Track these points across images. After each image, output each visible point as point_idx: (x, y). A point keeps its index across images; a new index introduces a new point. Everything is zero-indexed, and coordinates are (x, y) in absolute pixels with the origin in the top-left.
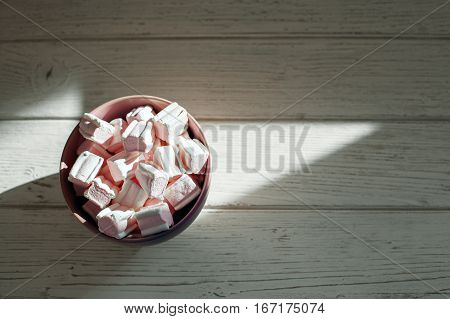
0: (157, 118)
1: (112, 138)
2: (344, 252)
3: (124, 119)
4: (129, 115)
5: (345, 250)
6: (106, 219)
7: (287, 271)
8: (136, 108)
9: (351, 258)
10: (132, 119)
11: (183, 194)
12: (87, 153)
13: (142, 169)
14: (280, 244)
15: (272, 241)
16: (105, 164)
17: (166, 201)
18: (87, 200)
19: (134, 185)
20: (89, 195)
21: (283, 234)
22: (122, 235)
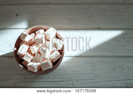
0: (46, 32)
1: (31, 40)
2: (113, 70)
3: (35, 33)
4: (36, 32)
5: (114, 70)
6: (30, 66)
7: (96, 76)
8: (39, 30)
9: (116, 72)
10: (38, 33)
11: (56, 56)
12: (23, 44)
13: (42, 49)
14: (93, 68)
15: (90, 67)
16: (29, 48)
17: (50, 59)
18: (24, 60)
19: (39, 55)
20: (24, 58)
21: (94, 65)
22: (36, 71)
